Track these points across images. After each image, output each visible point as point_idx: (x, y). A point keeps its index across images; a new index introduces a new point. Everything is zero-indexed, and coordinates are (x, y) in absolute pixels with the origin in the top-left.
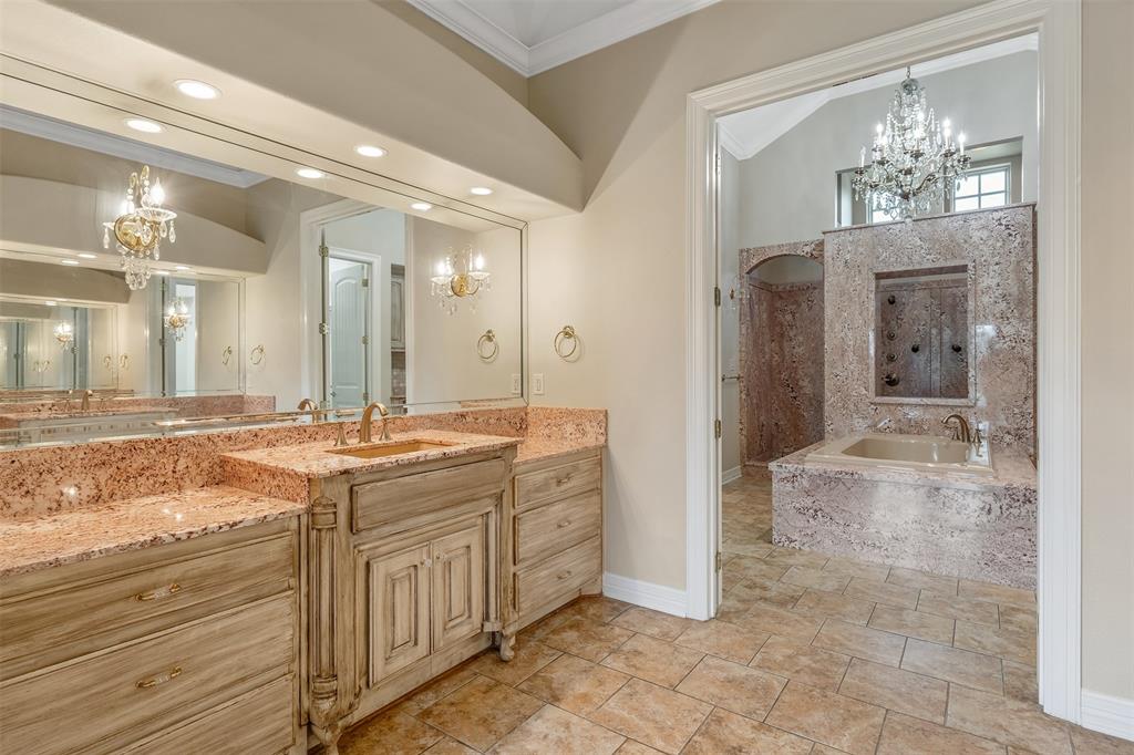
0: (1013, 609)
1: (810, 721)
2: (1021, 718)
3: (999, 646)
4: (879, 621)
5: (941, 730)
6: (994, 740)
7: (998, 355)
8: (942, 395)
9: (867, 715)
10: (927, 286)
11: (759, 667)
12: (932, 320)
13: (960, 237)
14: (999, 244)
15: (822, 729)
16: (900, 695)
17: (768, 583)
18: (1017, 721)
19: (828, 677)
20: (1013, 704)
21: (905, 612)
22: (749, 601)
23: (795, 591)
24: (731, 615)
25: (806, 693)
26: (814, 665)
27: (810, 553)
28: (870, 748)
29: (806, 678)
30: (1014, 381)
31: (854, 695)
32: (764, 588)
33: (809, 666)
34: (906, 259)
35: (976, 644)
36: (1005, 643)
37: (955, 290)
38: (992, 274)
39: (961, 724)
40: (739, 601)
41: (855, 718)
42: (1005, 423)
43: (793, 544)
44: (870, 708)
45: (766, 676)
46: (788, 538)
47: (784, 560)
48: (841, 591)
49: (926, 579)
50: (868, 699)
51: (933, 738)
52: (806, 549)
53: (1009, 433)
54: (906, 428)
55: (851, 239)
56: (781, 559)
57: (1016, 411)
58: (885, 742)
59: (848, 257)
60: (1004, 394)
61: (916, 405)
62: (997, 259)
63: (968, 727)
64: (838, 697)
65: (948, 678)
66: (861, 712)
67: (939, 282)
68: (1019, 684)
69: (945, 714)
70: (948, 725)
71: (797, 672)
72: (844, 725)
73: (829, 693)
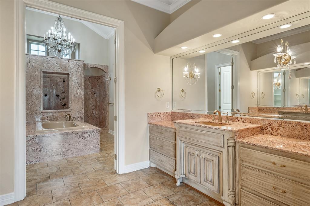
0: (98, 158)
1: (84, 204)
2: (117, 177)
3: (102, 166)
4: (76, 172)
5: (108, 188)
6: (117, 184)
7: (76, 98)
8: (54, 109)
9: (94, 194)
10: (49, 77)
11: (57, 201)
12: (51, 87)
13: (67, 66)
14: (76, 69)
15: (88, 203)
16: (95, 186)
17: (35, 178)
18: (117, 178)
19: (77, 192)
20: (114, 176)
21: (79, 168)
22: (33, 185)
23: (46, 176)
24: (31, 193)
25: (76, 199)
26: (71, 191)
27: (39, 163)
28: (101, 200)
29: (73, 195)
30: (80, 104)
31: (87, 192)
32: (35, 179)
33: (70, 192)
34: (52, 69)
35: (99, 168)
36: (103, 165)
37: (57, 79)
38: (75, 76)
39: (110, 184)
40: (30, 187)
41: (92, 196)
42: (78, 115)
43: (32, 163)
44: (93, 192)
45: (61, 202)
46: (30, 161)
47: (33, 169)
48: (59, 170)
49: (77, 158)
50: (90, 191)
51: (109, 190)
52: (37, 163)
53: (79, 117)
54: (52, 119)
55: (34, 59)
56: (31, 169)
57: (80, 112)
58: (102, 197)
59: (33, 64)
60: (78, 108)
61: (56, 112)
62: (76, 73)
63: (112, 184)
64: (84, 195)
65: (100, 177)
66: (92, 194)
67: (53, 76)
68: (111, 172)
69: (106, 184)
70: (109, 186)
71: (69, 195)
72: (92, 199)
73: (82, 195)
